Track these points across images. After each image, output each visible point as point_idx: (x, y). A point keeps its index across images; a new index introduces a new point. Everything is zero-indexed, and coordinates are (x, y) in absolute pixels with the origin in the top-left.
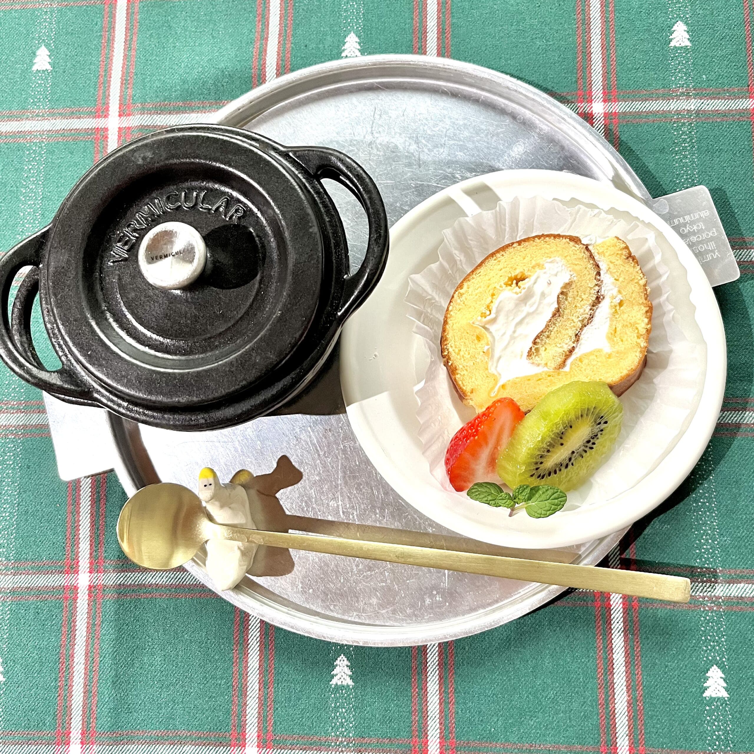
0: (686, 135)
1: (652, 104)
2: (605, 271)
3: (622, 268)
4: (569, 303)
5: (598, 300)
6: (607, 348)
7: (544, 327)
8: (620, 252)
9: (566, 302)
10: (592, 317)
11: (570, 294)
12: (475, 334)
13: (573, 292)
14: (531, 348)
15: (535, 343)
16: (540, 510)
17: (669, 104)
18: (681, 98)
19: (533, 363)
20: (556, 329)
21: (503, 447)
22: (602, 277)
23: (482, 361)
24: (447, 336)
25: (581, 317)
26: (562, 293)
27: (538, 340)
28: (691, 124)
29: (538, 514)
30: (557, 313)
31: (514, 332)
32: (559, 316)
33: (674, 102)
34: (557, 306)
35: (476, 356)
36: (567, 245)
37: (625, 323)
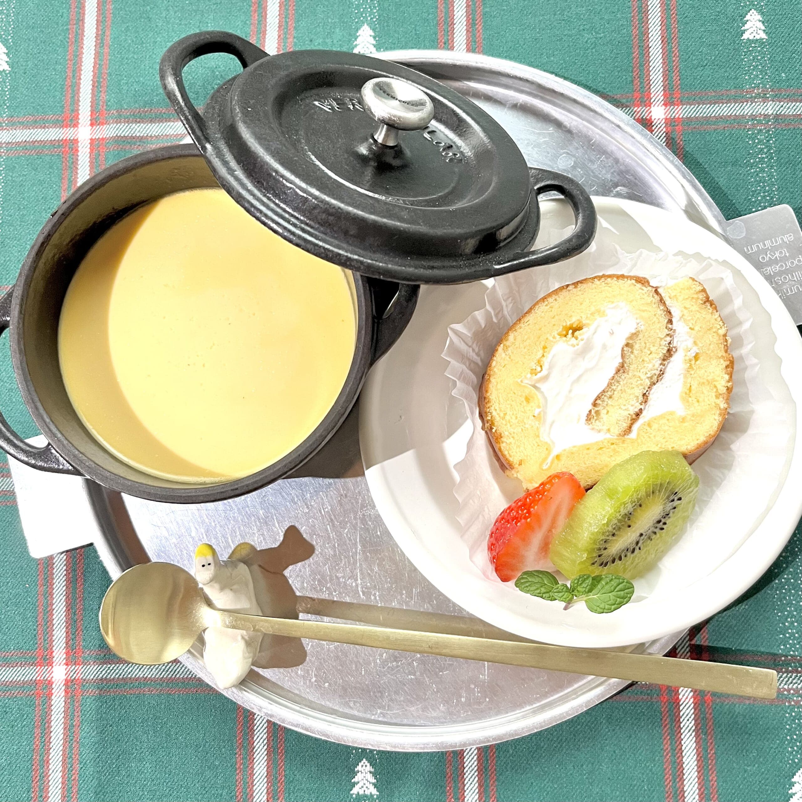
0: (763, 144)
1: (722, 108)
2: (678, 319)
3: (698, 315)
4: (635, 356)
5: (670, 353)
6: (680, 410)
7: (606, 385)
8: (696, 296)
9: (632, 356)
10: (662, 373)
11: (637, 346)
12: (524, 394)
13: (640, 343)
14: (590, 411)
15: (595, 404)
16: (603, 604)
17: (742, 108)
18: (756, 100)
19: (593, 429)
20: (619, 388)
21: (558, 531)
22: (675, 325)
23: (532, 427)
24: (490, 397)
25: (649, 373)
26: (627, 345)
27: (598, 402)
28: (769, 131)
29: (601, 608)
30: (621, 369)
31: (570, 391)
32: (624, 372)
33: (748, 105)
34: (621, 361)
35: (525, 421)
36: (632, 287)
37: (702, 381)
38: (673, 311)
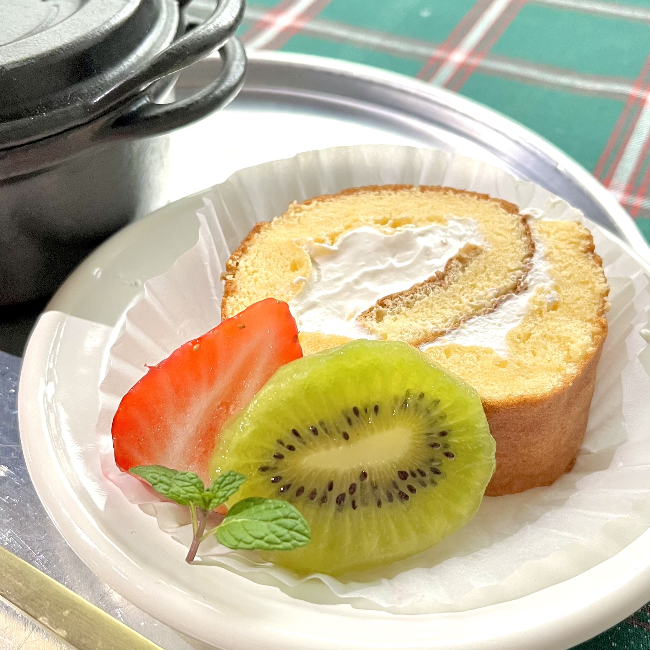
2: (543, 256)
3: (572, 261)
4: (465, 276)
5: (516, 288)
6: (502, 352)
7: (408, 288)
8: (576, 240)
9: (461, 274)
10: (494, 307)
11: (471, 265)
12: (292, 258)
13: (478, 264)
14: (371, 309)
15: (382, 303)
16: (244, 533)
19: (364, 326)
20: (426, 299)
22: (535, 261)
26: (460, 259)
27: (389, 302)
29: (236, 539)
30: (439, 280)
31: (357, 282)
32: (441, 286)
35: (277, 286)
38: (538, 246)
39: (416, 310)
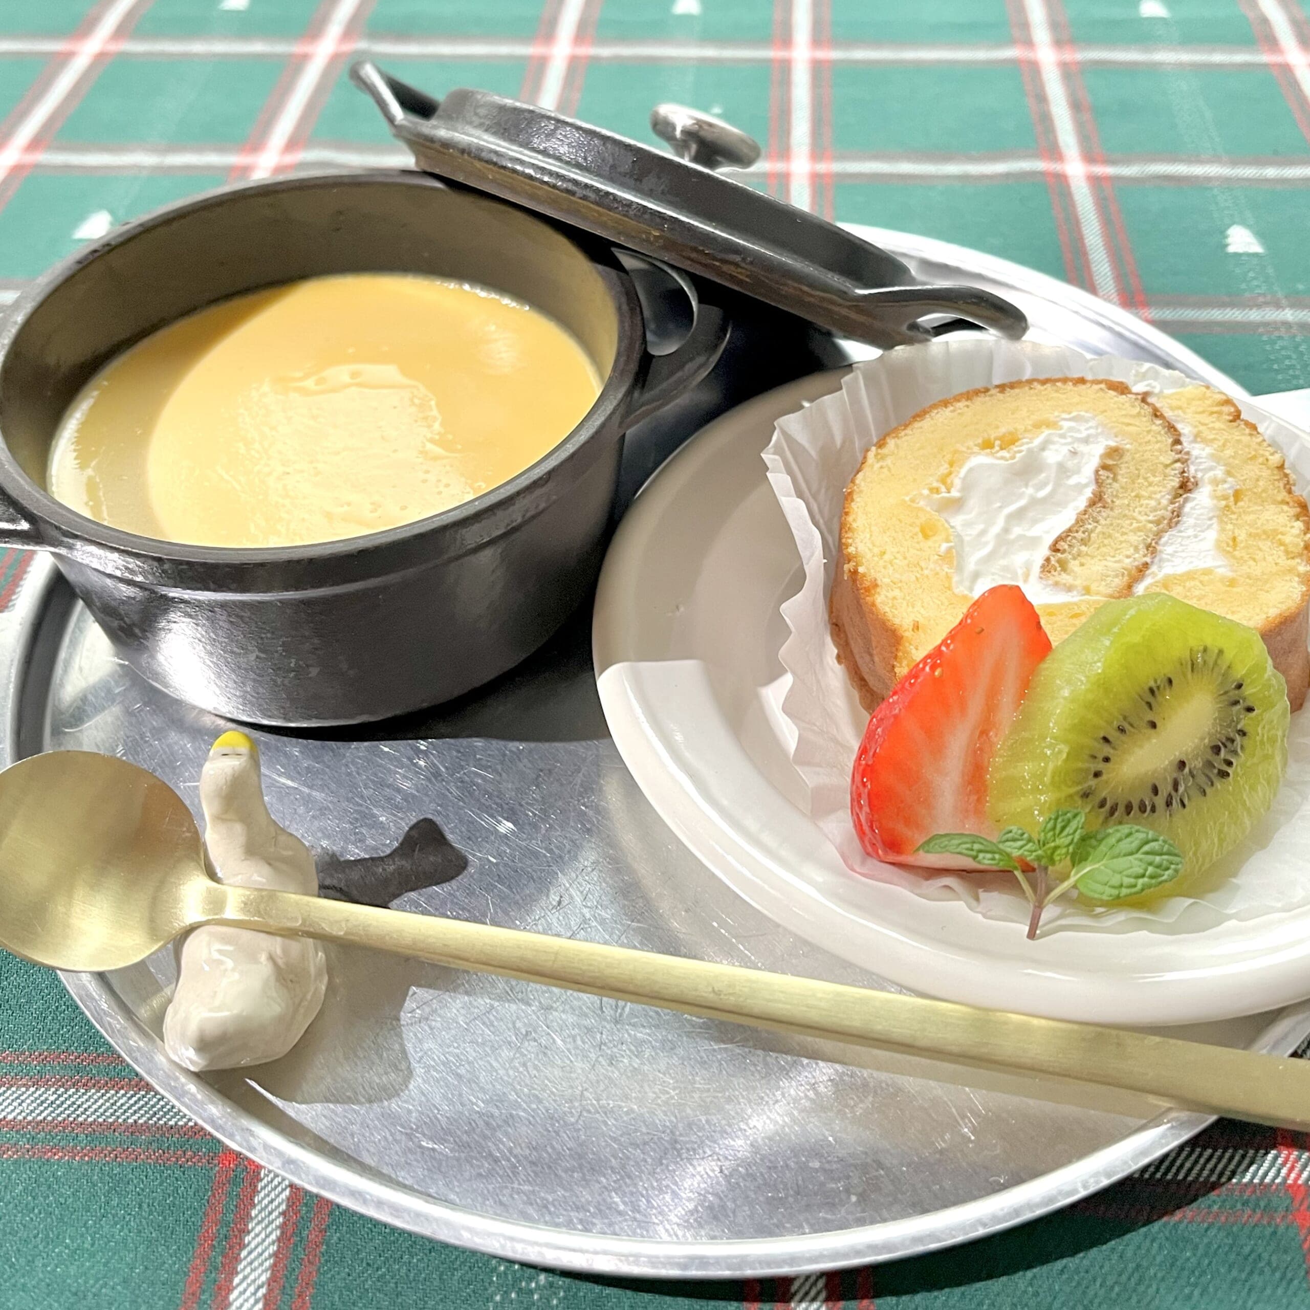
2: (1191, 438)
3: (1226, 436)
4: (1122, 486)
5: (1185, 486)
7: (1073, 522)
10: (1177, 514)
11: (1122, 472)
13: (1128, 467)
14: (1048, 560)
15: (1055, 549)
16: (1118, 876)
19: (1056, 585)
22: (1186, 445)
23: (937, 574)
24: (854, 523)
25: (1152, 515)
26: (1105, 467)
27: (1063, 545)
29: (1113, 887)
30: (1097, 500)
31: (1006, 530)
32: (1104, 507)
34: (1096, 489)
35: (923, 564)
36: (1102, 394)
37: (1254, 531)
38: (1179, 426)
39: (1096, 546)
